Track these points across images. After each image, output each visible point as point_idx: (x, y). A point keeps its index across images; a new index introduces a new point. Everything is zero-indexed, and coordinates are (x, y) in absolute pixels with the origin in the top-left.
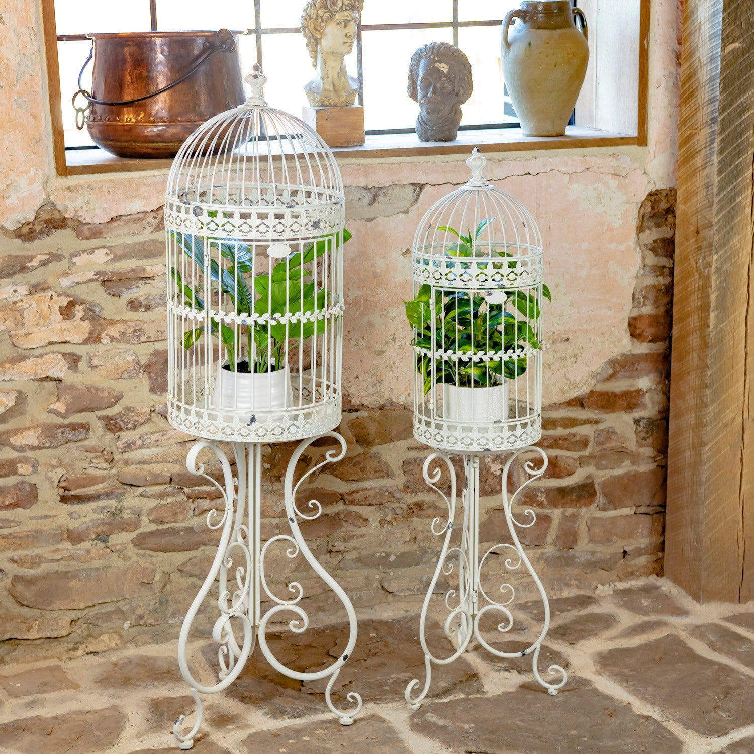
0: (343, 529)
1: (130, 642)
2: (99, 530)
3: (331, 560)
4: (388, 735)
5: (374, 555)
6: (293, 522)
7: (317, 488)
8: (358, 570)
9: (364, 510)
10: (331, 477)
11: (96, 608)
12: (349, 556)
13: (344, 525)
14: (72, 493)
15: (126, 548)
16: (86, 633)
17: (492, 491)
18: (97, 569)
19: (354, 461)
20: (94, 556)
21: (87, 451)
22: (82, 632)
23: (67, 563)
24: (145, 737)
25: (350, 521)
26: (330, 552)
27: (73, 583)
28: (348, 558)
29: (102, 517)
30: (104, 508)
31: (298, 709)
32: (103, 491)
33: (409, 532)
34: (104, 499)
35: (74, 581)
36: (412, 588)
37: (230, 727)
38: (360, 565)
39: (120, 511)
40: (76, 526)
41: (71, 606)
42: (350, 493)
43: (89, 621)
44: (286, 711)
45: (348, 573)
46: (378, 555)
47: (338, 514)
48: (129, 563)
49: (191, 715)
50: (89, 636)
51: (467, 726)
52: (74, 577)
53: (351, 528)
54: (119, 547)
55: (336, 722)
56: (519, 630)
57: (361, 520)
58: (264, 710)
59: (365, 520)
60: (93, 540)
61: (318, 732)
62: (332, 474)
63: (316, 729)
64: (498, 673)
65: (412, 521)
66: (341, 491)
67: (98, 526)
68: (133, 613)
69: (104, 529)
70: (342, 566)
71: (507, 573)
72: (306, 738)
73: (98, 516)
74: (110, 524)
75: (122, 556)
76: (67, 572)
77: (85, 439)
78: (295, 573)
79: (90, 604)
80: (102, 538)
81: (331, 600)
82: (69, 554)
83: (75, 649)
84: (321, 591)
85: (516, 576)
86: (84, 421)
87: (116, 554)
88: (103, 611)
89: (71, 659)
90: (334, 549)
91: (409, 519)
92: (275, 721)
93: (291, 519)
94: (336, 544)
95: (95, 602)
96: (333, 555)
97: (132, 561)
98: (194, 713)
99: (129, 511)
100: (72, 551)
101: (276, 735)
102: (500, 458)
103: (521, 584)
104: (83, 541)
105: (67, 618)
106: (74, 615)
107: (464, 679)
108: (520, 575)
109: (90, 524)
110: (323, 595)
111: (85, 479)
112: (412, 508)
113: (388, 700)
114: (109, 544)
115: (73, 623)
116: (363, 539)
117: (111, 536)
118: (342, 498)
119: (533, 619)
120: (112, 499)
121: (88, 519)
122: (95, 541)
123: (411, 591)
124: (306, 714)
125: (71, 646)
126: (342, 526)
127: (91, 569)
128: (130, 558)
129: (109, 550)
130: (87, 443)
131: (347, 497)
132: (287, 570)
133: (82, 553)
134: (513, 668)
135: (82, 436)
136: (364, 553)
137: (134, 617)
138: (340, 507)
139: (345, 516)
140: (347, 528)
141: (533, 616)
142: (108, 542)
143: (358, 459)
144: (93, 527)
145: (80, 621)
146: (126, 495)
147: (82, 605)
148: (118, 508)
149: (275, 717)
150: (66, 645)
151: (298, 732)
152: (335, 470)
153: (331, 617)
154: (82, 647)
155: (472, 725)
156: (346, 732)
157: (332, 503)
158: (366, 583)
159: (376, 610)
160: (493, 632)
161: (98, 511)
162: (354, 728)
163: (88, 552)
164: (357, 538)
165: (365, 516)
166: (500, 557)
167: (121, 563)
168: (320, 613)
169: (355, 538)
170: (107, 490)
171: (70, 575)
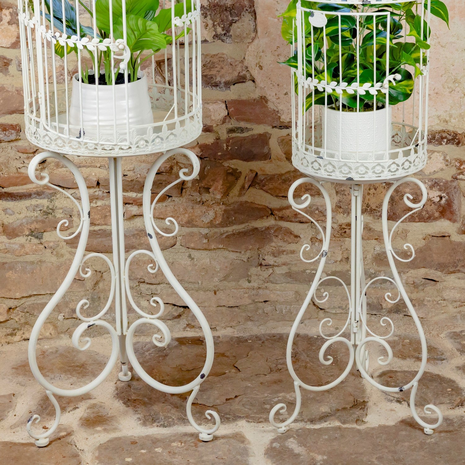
0: (273, 244)
1: (64, 333)
2: (33, 227)
3: (261, 273)
4: (239, 457)
5: (304, 271)
6: (151, 237)
7: (246, 202)
8: (288, 285)
9: (295, 227)
10: (261, 192)
11: (33, 298)
12: (278, 271)
13: (275, 239)
14: (5, 190)
15: (58, 246)
16: (23, 321)
17: (429, 218)
18: (32, 263)
19: (283, 178)
20: (28, 251)
21: (18, 151)
22: (19, 319)
23: (4, 255)
24: (18, 429)
25: (280, 237)
26: (261, 265)
27: (9, 274)
28: (278, 272)
29: (36, 214)
30: (37, 206)
31: (171, 417)
32: (35, 190)
33: (341, 252)
34: (35, 197)
35: (11, 272)
36: (344, 307)
37: (99, 428)
38: (290, 280)
39: (53, 210)
40: (11, 221)
41: (8, 295)
42: (280, 209)
43: (25, 310)
44: (158, 419)
45: (278, 287)
46: (308, 271)
47: (268, 228)
48: (62, 260)
49: (73, 412)
50: (26, 323)
51: (319, 458)
52: (11, 268)
53: (281, 243)
54: (51, 244)
55: (195, 436)
56: (438, 359)
57: (292, 237)
58: (138, 416)
59: (296, 236)
60: (28, 236)
61: (174, 444)
62: (262, 189)
63: (174, 441)
64: (389, 403)
65: (344, 241)
66: (271, 206)
67: (32, 223)
68: (67, 307)
69: (37, 226)
70: (271, 279)
71: (444, 300)
72: (159, 450)
73: (32, 214)
74: (43, 222)
75: (55, 253)
76: (4, 264)
77: (16, 140)
78: (225, 282)
79: (25, 295)
80: (36, 234)
81: (260, 311)
82: (4, 247)
83: (12, 335)
84: (250, 301)
85: (455, 304)
86: (15, 123)
87: (49, 251)
88: (39, 302)
89: (9, 343)
90: (264, 263)
91: (341, 239)
92: (143, 427)
93: (149, 235)
94: (266, 258)
95: (30, 293)
96: (264, 268)
97: (65, 258)
98: (77, 410)
99: (61, 211)
100: (7, 245)
101: (134, 443)
102: (438, 185)
103: (460, 312)
104: (17, 236)
105: (4, 306)
106: (12, 303)
107: (348, 407)
108: (459, 303)
109: (24, 221)
110: (252, 306)
111: (17, 178)
112: (344, 228)
113: (261, 420)
114: (43, 241)
115: (11, 310)
116: (293, 255)
117: (45, 233)
118: (272, 213)
119: (458, 350)
120: (44, 198)
121: (22, 216)
122: (30, 237)
123: (343, 309)
124: (177, 424)
125: (9, 331)
126: (271, 241)
127: (27, 262)
128: (62, 256)
129: (42, 246)
130: (20, 143)
131: (277, 212)
132: (216, 279)
133: (17, 247)
134: (404, 401)
135: (13, 137)
136: (294, 269)
137: (67, 310)
138: (270, 222)
139: (275, 231)
140: (276, 243)
141: (459, 347)
142: (42, 238)
143: (288, 175)
144: (27, 224)
145: (18, 309)
146: (58, 196)
147: (18, 295)
148: (51, 207)
149: (144, 424)
150: (4, 330)
151: (155, 441)
152: (264, 186)
153: (260, 327)
154: (19, 333)
155: (325, 457)
156: (202, 448)
157: (262, 217)
158: (296, 298)
159: (305, 325)
160: (408, 359)
161: (31, 209)
162: (210, 445)
163: (23, 246)
164: (287, 254)
165: (296, 233)
166: (438, 284)
167: (54, 259)
168: (249, 323)
169: (285, 253)
170: (38, 189)
171: (6, 266)
